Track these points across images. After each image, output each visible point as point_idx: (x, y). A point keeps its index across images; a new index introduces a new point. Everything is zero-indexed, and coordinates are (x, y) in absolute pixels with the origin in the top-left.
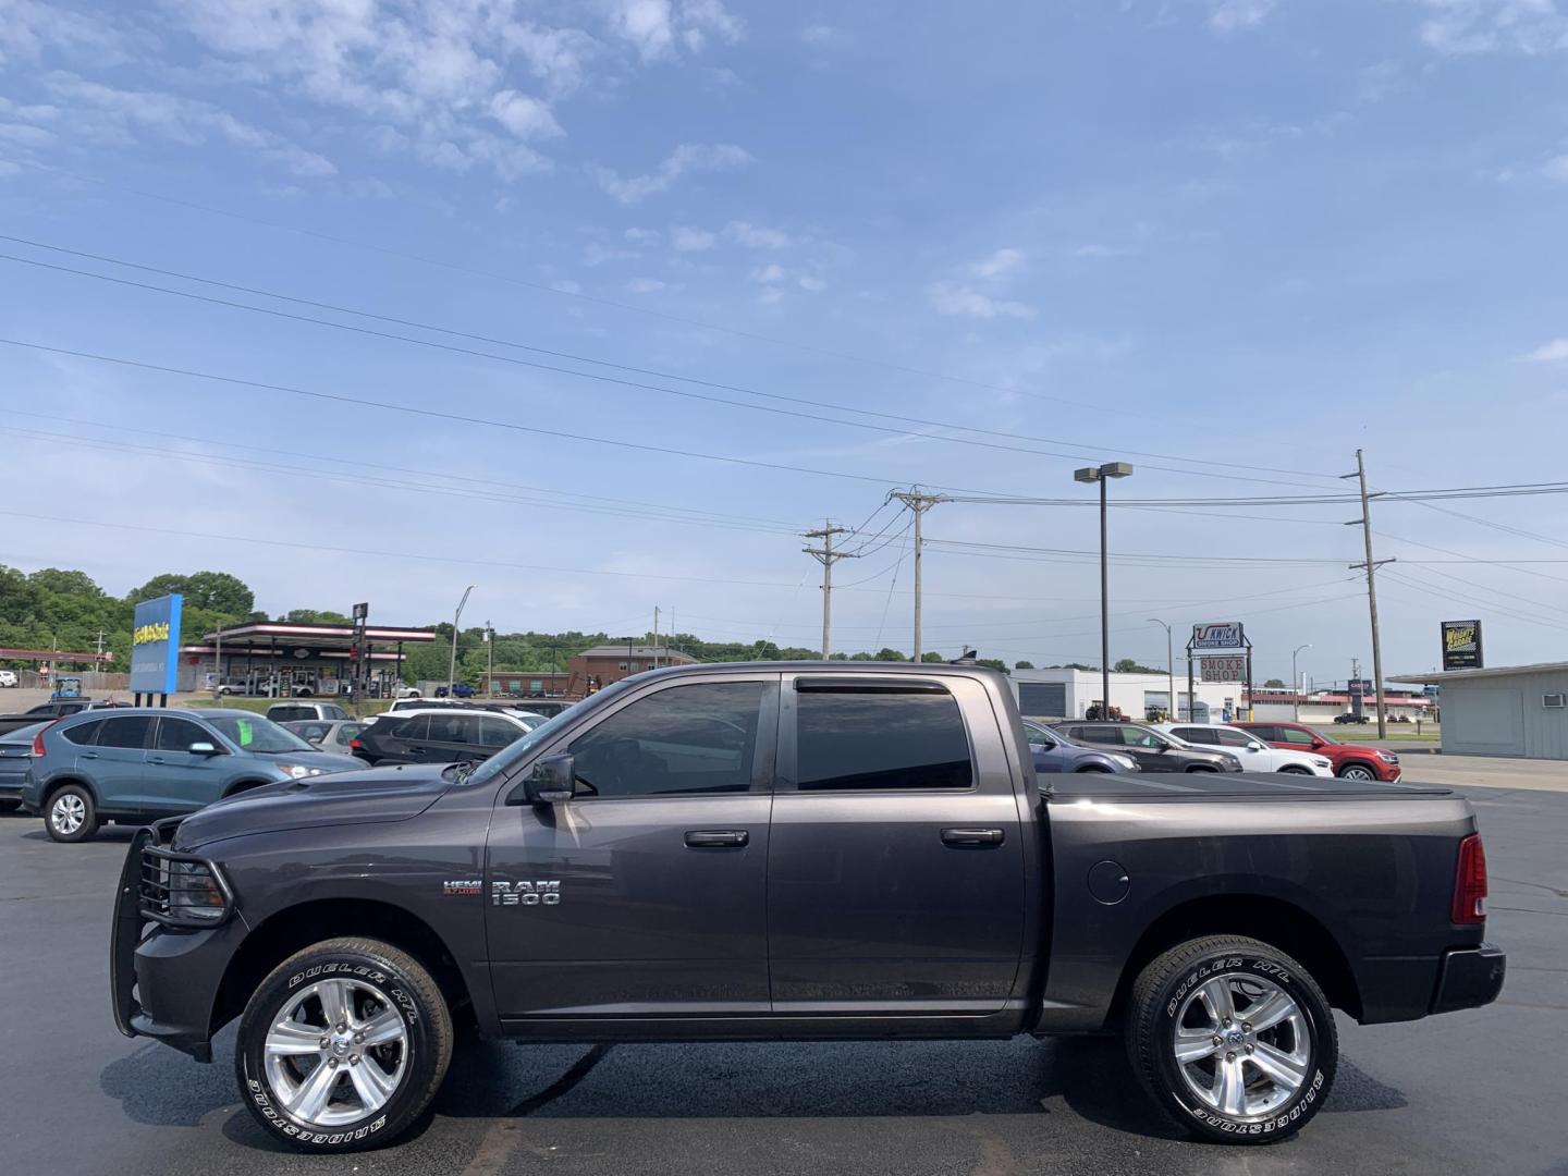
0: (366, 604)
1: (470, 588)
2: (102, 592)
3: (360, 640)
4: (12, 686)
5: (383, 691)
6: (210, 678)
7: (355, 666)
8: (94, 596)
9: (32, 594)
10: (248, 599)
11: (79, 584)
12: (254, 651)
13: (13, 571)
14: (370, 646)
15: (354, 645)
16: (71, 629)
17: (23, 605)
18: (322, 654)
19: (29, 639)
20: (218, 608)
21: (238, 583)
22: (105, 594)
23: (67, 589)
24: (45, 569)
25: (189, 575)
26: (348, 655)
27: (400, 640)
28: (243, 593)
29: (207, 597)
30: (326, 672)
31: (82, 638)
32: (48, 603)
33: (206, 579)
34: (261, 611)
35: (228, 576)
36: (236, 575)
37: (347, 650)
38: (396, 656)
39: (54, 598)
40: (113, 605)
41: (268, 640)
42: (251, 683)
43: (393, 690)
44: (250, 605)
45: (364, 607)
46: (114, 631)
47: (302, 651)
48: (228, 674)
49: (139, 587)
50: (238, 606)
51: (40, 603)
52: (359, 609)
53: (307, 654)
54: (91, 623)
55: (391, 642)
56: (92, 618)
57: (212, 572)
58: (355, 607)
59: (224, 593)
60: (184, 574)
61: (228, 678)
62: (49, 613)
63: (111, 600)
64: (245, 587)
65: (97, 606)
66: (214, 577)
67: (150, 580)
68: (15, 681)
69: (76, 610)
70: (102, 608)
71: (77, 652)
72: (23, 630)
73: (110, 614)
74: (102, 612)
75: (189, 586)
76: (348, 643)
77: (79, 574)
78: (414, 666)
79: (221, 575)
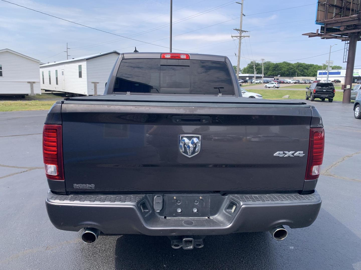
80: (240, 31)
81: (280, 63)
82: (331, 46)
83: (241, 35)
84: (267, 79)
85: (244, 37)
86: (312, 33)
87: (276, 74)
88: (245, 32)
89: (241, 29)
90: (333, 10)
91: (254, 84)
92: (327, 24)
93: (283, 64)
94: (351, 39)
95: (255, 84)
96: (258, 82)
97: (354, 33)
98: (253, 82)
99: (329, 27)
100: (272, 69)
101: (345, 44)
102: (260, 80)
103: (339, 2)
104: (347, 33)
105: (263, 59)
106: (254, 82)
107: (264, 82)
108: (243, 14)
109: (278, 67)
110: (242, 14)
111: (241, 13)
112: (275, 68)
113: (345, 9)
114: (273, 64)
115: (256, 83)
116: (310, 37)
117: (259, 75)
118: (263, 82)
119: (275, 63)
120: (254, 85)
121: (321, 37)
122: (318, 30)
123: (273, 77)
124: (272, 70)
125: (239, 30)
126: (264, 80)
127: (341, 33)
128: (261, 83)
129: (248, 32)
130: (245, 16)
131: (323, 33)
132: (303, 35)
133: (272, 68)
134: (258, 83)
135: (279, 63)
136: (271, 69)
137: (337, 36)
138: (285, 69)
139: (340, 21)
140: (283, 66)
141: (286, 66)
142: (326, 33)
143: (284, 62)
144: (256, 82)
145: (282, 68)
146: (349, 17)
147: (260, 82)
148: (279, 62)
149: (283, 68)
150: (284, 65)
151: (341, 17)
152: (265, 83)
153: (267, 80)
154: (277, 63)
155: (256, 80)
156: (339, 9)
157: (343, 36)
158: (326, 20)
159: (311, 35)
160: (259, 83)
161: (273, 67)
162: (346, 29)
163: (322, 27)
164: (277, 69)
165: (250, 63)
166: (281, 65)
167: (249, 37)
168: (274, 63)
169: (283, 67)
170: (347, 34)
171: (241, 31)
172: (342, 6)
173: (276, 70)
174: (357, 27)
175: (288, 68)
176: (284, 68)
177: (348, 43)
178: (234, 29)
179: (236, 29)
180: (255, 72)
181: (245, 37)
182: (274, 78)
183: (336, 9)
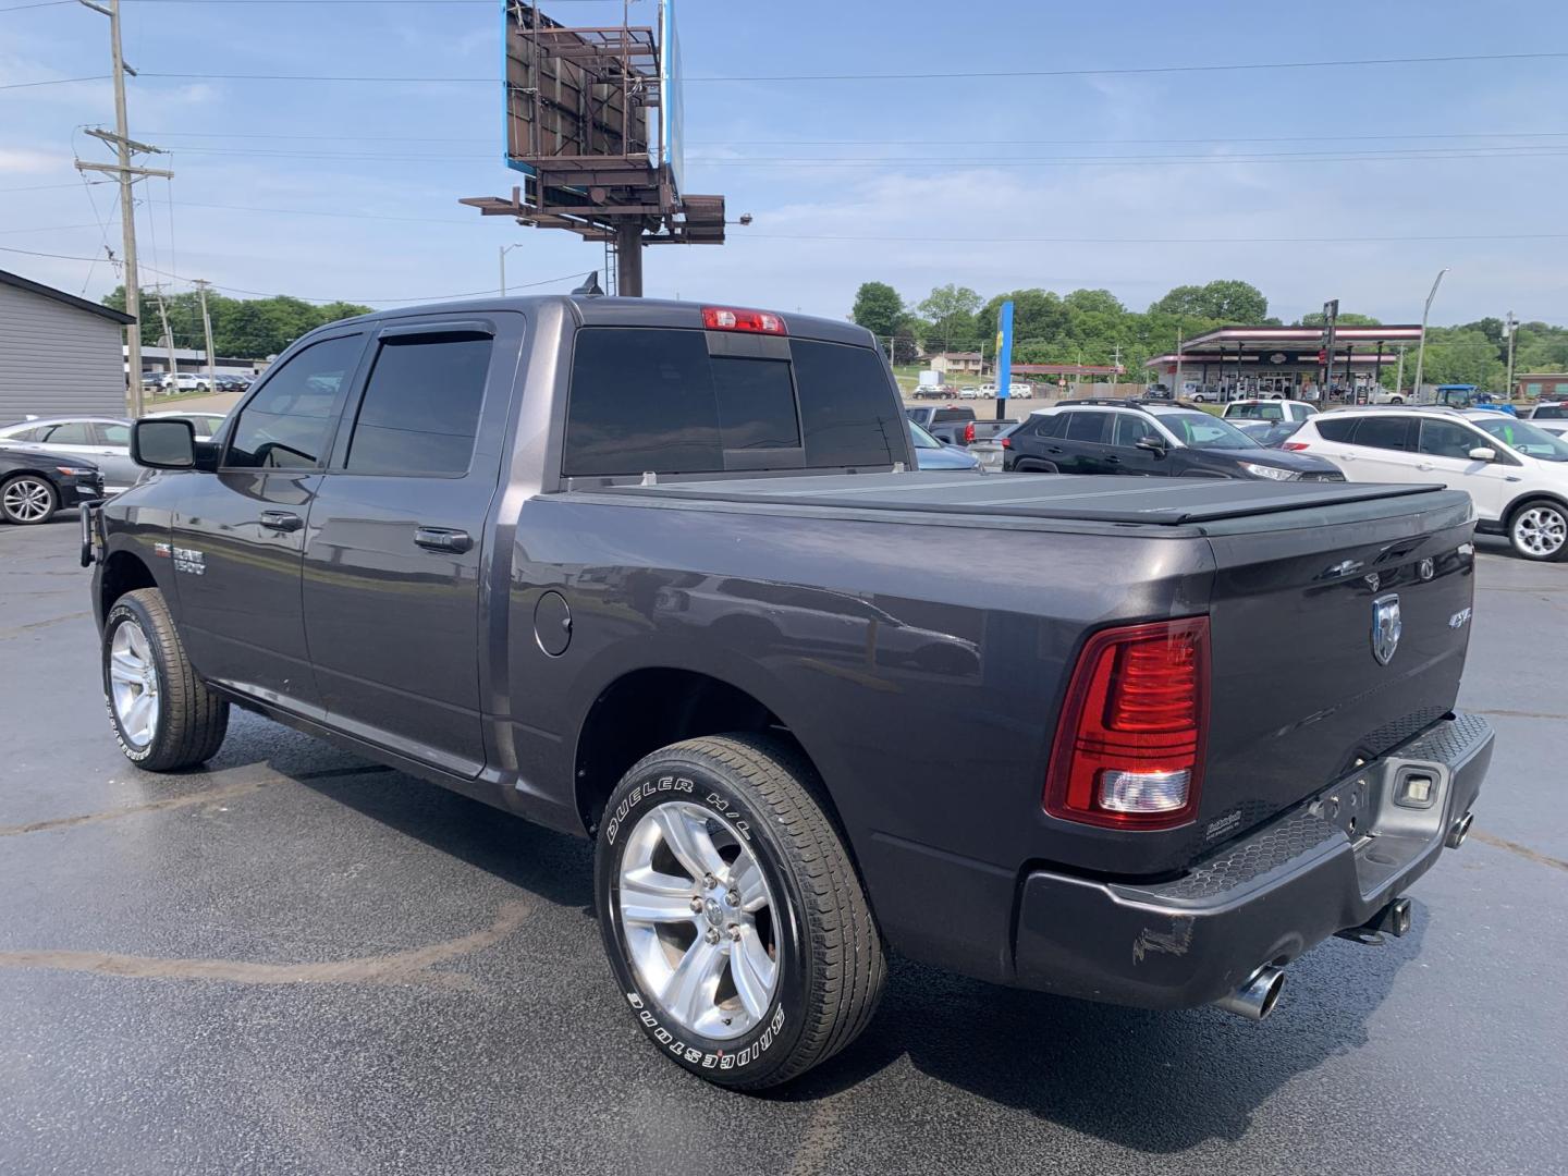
0: (1337, 302)
1: (1441, 273)
2: (1123, 308)
3: (1329, 342)
4: (1029, 397)
5: (1358, 397)
6: (1187, 386)
7: (1323, 370)
8: (1116, 313)
9: (1063, 314)
10: (1261, 306)
11: (1105, 302)
12: (1225, 358)
13: (1051, 294)
14: (1350, 348)
15: (1324, 347)
16: (1095, 345)
17: (1057, 325)
18: (1301, 358)
19: (1062, 355)
20: (1231, 316)
21: (1251, 290)
22: (1126, 310)
23: (1095, 308)
24: (1077, 290)
25: (1204, 286)
26: (1317, 358)
27: (1380, 339)
28: (1256, 300)
29: (1220, 306)
30: (1305, 378)
31: (1104, 352)
32: (1077, 321)
33: (1220, 289)
34: (1275, 317)
35: (1242, 283)
36: (1249, 282)
37: (1316, 354)
38: (1375, 358)
39: (1082, 316)
40: (1132, 320)
41: (1234, 346)
42: (1223, 390)
43: (1370, 395)
44: (1264, 311)
45: (1335, 304)
46: (1132, 343)
47: (1278, 356)
48: (1205, 382)
49: (1157, 302)
50: (1252, 313)
51: (1071, 322)
52: (1330, 307)
53: (1284, 359)
54: (1113, 338)
55: (1371, 342)
56: (1114, 333)
57: (1226, 280)
58: (1326, 305)
59: (1237, 302)
60: (1199, 285)
61: (1204, 386)
62: (1077, 331)
63: (1132, 316)
64: (1259, 294)
65: (1118, 321)
66: (1228, 286)
67: (1168, 293)
68: (1030, 393)
69: (1101, 327)
70: (1122, 324)
71: (1100, 365)
72: (1055, 347)
73: (1129, 328)
74: (1122, 327)
75: (1203, 296)
76: (1318, 345)
77: (1105, 292)
78: (1444, 369)
79: (1234, 283)
80: (123, 144)
81: (262, 301)
82: (502, 248)
83: (128, 164)
84: (235, 374)
85: (142, 173)
86: (497, 199)
87: (252, 348)
88: (148, 150)
89: (122, 134)
90: (555, 122)
91: (172, 392)
92: (544, 171)
93: (277, 306)
94: (624, 235)
95: (177, 392)
96: (192, 383)
97: (630, 216)
98: (164, 384)
99: (553, 183)
100: (229, 327)
101: (607, 251)
102: (199, 377)
103: (569, 95)
104: (609, 216)
105: (202, 282)
106: (169, 384)
107: (221, 384)
108: (125, 67)
109: (256, 320)
110: (120, 65)
111: (115, 56)
112: (241, 320)
113: (590, 125)
114: (235, 305)
115: (182, 390)
116: (485, 212)
117: (188, 354)
118: (217, 384)
119: (241, 302)
120: (173, 397)
121: (516, 218)
122: (516, 191)
123: (250, 365)
124: (232, 330)
125: (115, 139)
126: (217, 377)
127: (586, 210)
128: (207, 390)
129: (159, 152)
130: (133, 74)
131: (534, 203)
132: (463, 201)
133: (230, 322)
134: (193, 390)
135: (258, 302)
136: (224, 327)
137: (573, 221)
138: (287, 329)
139: (590, 168)
140: (277, 314)
141: (289, 314)
142: (545, 205)
143: (282, 300)
144: (182, 383)
145: (276, 326)
146: (624, 157)
147: (200, 384)
148: (260, 298)
149: (280, 324)
150: (282, 311)
151: (579, 154)
152: (224, 390)
153: (230, 377)
154: (248, 302)
155: (180, 377)
156: (570, 119)
157: (595, 224)
158: (543, 158)
159: (491, 207)
160: (197, 389)
161: (236, 320)
162: (611, 200)
163: (528, 181)
164: (255, 329)
165: (114, 296)
166: (268, 311)
167: (170, 176)
168: (238, 302)
169: (278, 319)
170: (606, 219)
171: (130, 147)
172: (579, 109)
173: (248, 330)
174: (637, 196)
175: (302, 325)
176: (286, 324)
177: (615, 251)
178: (89, 133)
179: (99, 133)
180: (169, 339)
181: (150, 178)
182: (252, 366)
183: (563, 117)
